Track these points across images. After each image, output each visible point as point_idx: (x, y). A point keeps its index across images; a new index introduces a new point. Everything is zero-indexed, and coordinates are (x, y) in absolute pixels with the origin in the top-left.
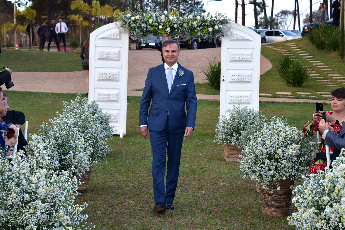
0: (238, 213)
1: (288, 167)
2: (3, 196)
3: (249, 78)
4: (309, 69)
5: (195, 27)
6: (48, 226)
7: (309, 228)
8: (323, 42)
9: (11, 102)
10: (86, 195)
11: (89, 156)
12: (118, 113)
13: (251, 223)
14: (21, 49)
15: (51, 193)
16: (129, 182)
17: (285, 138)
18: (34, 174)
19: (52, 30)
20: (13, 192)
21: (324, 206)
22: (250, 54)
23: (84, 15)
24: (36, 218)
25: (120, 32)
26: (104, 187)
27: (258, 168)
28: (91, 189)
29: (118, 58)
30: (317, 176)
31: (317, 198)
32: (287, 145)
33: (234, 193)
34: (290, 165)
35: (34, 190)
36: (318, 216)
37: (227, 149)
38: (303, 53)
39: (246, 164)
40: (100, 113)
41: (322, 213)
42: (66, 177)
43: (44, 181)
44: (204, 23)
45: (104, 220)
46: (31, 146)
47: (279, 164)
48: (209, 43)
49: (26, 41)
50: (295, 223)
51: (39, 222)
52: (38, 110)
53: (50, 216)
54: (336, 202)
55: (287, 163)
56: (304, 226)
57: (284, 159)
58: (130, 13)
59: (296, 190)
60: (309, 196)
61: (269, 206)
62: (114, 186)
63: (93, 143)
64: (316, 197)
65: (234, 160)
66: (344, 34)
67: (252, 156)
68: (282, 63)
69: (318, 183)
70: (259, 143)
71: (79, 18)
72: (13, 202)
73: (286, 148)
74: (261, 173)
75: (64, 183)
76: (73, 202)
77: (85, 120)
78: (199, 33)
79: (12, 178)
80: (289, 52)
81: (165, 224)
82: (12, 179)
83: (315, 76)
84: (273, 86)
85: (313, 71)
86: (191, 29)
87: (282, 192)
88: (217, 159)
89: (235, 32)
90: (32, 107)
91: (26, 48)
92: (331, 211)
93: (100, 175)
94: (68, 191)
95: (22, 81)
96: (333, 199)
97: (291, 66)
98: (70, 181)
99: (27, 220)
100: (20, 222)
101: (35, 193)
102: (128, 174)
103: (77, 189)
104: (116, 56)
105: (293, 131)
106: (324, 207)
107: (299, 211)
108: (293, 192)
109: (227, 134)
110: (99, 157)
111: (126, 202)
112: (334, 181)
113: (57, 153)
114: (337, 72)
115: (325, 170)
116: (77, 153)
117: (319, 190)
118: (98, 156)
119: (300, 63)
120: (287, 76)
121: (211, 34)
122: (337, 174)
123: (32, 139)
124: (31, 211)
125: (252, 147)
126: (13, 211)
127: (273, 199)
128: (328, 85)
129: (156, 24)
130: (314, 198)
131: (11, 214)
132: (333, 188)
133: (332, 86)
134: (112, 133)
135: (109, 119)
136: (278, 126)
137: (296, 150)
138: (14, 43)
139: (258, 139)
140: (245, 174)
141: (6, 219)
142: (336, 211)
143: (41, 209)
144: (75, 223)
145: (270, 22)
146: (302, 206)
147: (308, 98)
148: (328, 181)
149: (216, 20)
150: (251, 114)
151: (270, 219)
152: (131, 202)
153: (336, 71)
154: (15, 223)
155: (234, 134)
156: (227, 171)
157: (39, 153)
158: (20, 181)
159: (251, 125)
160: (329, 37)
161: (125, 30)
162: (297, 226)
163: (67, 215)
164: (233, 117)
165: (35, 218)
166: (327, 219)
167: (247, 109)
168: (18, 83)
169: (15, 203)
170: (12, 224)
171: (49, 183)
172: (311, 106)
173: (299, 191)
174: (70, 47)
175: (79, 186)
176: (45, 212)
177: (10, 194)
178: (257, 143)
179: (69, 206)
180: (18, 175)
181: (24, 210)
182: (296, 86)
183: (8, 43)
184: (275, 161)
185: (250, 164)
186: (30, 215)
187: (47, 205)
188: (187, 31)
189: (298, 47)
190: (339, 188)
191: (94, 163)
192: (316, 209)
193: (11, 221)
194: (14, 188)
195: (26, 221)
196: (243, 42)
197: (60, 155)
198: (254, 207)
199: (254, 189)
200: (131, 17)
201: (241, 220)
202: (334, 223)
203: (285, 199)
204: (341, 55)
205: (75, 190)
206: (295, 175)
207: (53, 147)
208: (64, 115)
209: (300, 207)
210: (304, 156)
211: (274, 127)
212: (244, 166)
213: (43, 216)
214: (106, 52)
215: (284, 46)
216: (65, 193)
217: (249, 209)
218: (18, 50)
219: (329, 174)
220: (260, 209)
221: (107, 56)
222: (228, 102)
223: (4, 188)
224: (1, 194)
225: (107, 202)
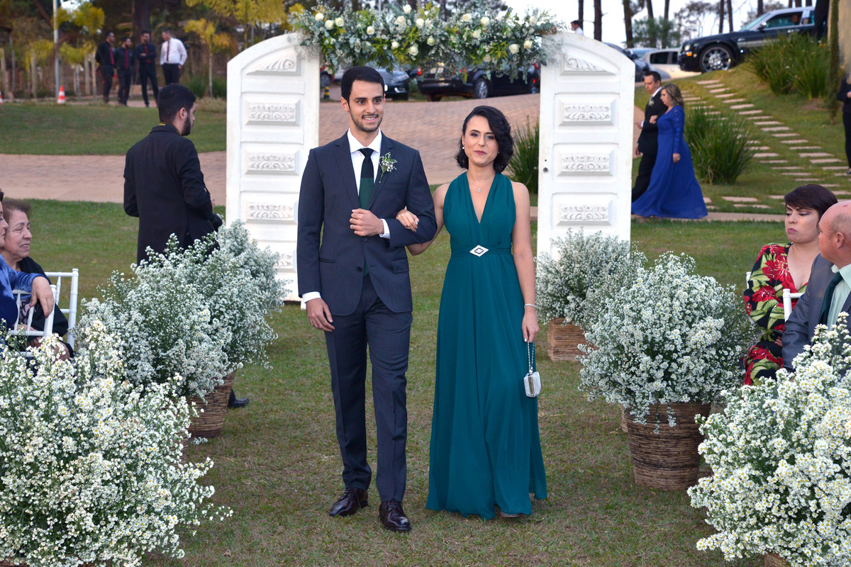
0: (578, 481)
1: (694, 372)
2: (13, 442)
3: (607, 164)
4: (752, 142)
5: (478, 43)
6: (120, 514)
7: (738, 512)
8: (788, 75)
9: (47, 227)
10: (220, 442)
11: (224, 350)
13: (608, 504)
14: (72, 103)
15: (126, 435)
16: (320, 411)
17: (688, 304)
18: (85, 390)
19: (143, 57)
20: (36, 434)
21: (773, 460)
22: (609, 106)
23: (218, 21)
24: (91, 495)
25: (300, 58)
26: (262, 424)
27: (623, 375)
28: (231, 429)
29: (294, 120)
30: (759, 390)
31: (758, 443)
32: (693, 319)
33: (568, 436)
34: (701, 367)
35: (87, 429)
36: (761, 484)
37: (553, 331)
38: (738, 103)
39: (596, 365)
40: (253, 250)
41: (769, 478)
42: (162, 398)
43: (109, 406)
44: (498, 34)
45: (259, 501)
47: (674, 365)
48: (513, 82)
49: (82, 84)
50: (706, 502)
51: (98, 505)
52: (108, 244)
53: (124, 490)
54: (804, 452)
55: (693, 362)
56: (727, 509)
57: (686, 354)
58: (321, 12)
59: (707, 425)
60: (739, 438)
61: (649, 464)
62: (285, 421)
63: (235, 321)
64: (756, 439)
65: (570, 359)
67: (610, 346)
69: (760, 406)
70: (626, 317)
71: (205, 28)
72: (36, 457)
73: (691, 327)
74: (631, 387)
75: (158, 413)
76: (178, 457)
77: (216, 267)
78: (487, 59)
79: (34, 401)
80: (705, 102)
82: (33, 403)
83: (768, 158)
85: (761, 145)
86: (467, 49)
87: (681, 431)
89: (572, 53)
90: (96, 237)
91: (82, 100)
92: (791, 471)
93: (253, 395)
94: (166, 432)
95: (71, 176)
96: (795, 445)
97: (708, 136)
98: (171, 407)
99: (69, 499)
100: (55, 504)
101: (88, 434)
102: (318, 394)
103: (188, 427)
104: (291, 114)
105: (706, 288)
106: (774, 463)
107: (716, 475)
108: (700, 429)
109: (555, 296)
110: (247, 353)
111: (313, 458)
112: (798, 401)
113: (147, 343)
114: (819, 148)
115: (778, 377)
116: (195, 343)
117: (762, 423)
118: (247, 351)
119: (732, 127)
120: (700, 158)
121: (515, 59)
122: (806, 384)
123: (87, 312)
124: (79, 478)
125: (610, 325)
126: (37, 478)
127: (658, 448)
128: (798, 180)
129: (384, 37)
130: (749, 442)
131: (32, 486)
132: (795, 418)
134: (281, 298)
135: (273, 264)
136: (672, 276)
137: (714, 332)
138: (55, 89)
139: (623, 307)
140: (594, 390)
141: (20, 497)
142: (802, 472)
143: (103, 474)
144: (185, 505)
145: (662, 32)
146: (722, 462)
147: (751, 211)
148: (783, 402)
149: (527, 25)
150: (610, 249)
151: (652, 496)
152: (325, 458)
153: (817, 145)
154: (43, 507)
155: (569, 298)
156: (553, 385)
157: (96, 341)
158: (53, 407)
159: (609, 274)
160: (803, 63)
161: (310, 53)
162: (711, 510)
163: (164, 487)
164: (568, 256)
165: (89, 493)
166: (781, 490)
167: (601, 236)
168: (63, 181)
169: (40, 458)
170: (36, 509)
171: (120, 412)
172: (756, 228)
173: (715, 426)
175: (193, 419)
176: (112, 481)
177: (29, 438)
178: (622, 317)
179: (168, 467)
180: (47, 393)
181: (62, 475)
182: (722, 183)
183: (41, 88)
184: (664, 358)
185: (605, 367)
186: (75, 487)
187: (116, 464)
188: (457, 54)
189: (728, 89)
190: (811, 418)
191: (236, 366)
192: (756, 469)
193: (34, 500)
194: (37, 424)
195: (67, 501)
196: (592, 77)
197: (155, 349)
198: (615, 469)
199: (617, 425)
200: (325, 20)
201: (583, 498)
202: (798, 499)
203: (688, 449)
204: (830, 107)
205: (183, 429)
206: (711, 391)
207: (137, 329)
208: (164, 254)
209: (718, 464)
210: (733, 347)
211: (661, 278)
212: (591, 372)
213: (107, 490)
214: (267, 106)
215: (694, 88)
216: (159, 436)
217: (603, 473)
218: (64, 105)
219: (786, 386)
220: (630, 473)
221: (269, 117)
222: (556, 221)
223: (15, 425)
224: (8, 439)
225: (267, 458)
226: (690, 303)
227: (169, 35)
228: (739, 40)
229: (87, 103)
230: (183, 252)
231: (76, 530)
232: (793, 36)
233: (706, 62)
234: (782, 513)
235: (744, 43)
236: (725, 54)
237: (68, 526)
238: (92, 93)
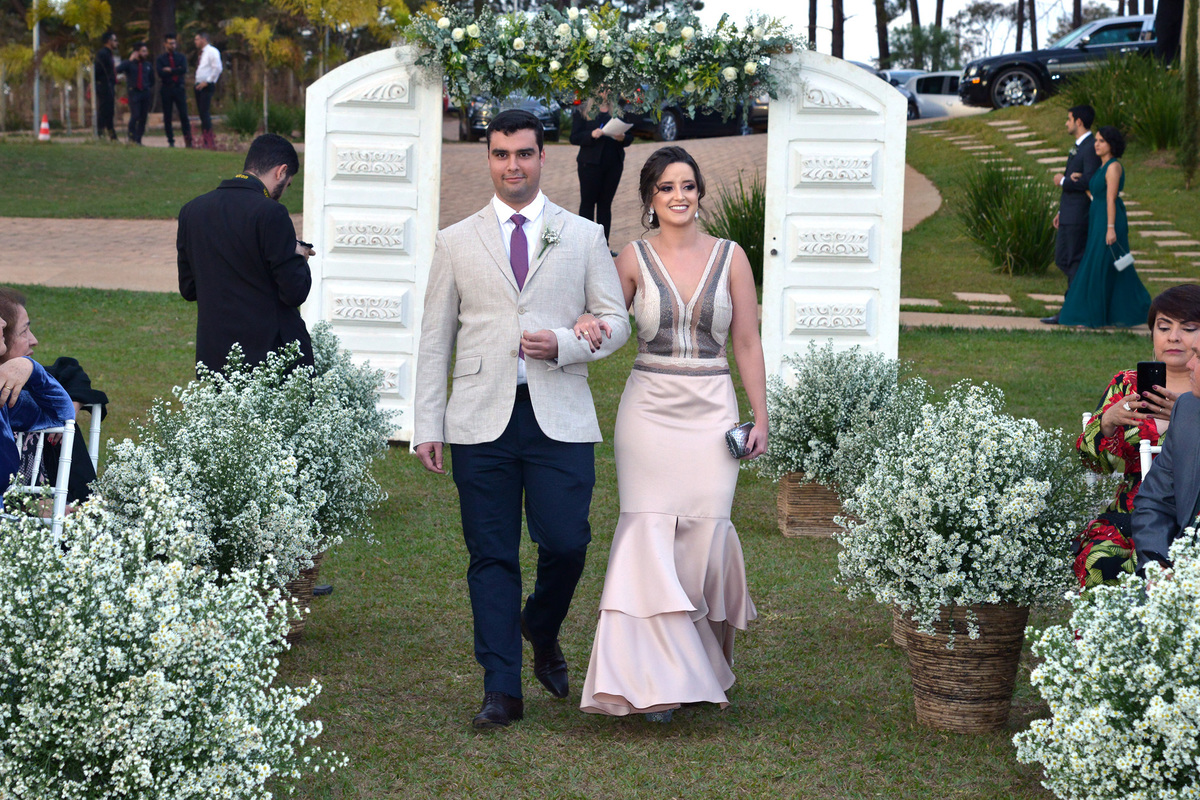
0: (832, 718)
1: (1007, 559)
2: (35, 654)
3: (865, 245)
5: (677, 65)
6: (187, 760)
7: (1090, 772)
8: (1122, 116)
10: (301, 651)
11: (315, 517)
12: (404, 364)
13: (879, 753)
14: (59, 139)
15: (197, 645)
16: (446, 607)
17: (997, 458)
18: (138, 579)
19: (167, 73)
20: (69, 642)
21: (1142, 695)
22: (869, 160)
23: (277, 22)
24: (148, 733)
25: (413, 82)
26: (362, 626)
27: (901, 561)
28: (316, 632)
29: (403, 174)
30: (1119, 592)
31: (1121, 670)
32: (1005, 481)
33: (814, 649)
34: (1016, 551)
35: (142, 635)
36: (1123, 732)
37: (787, 492)
38: (1049, 155)
39: (861, 547)
40: (345, 366)
41: (1136, 723)
42: (249, 591)
43: (174, 603)
44: (706, 52)
46: (115, 480)
47: (977, 549)
48: (725, 121)
49: (74, 110)
50: (1040, 756)
51: (156, 747)
52: (120, 352)
53: (193, 726)
54: (1187, 685)
55: (1005, 545)
56: (1074, 767)
57: (995, 532)
58: (446, 16)
59: (1043, 643)
60: (1090, 663)
61: (939, 694)
62: (395, 621)
63: (325, 473)
64: (1116, 665)
65: (811, 533)
66: (1197, 90)
67: (883, 519)
68: (976, 191)
69: (1122, 617)
70: (906, 475)
71: (257, 31)
72: (68, 676)
73: (1002, 493)
74: (913, 580)
75: (242, 613)
76: (271, 678)
77: (298, 392)
78: (690, 88)
79: (66, 595)
80: (1000, 153)
81: (577, 756)
82: (63, 596)
84: (946, 272)
86: (660, 73)
87: (985, 646)
88: (752, 528)
89: (814, 82)
90: (101, 341)
91: (74, 135)
92: (1169, 713)
93: (345, 582)
94: (254, 641)
95: (63, 250)
96: (1175, 674)
97: (1007, 201)
98: (259, 604)
99: (117, 738)
100: (94, 745)
101: (145, 644)
102: (442, 580)
103: (285, 634)
104: (399, 165)
105: (1026, 436)
106: (1142, 701)
107: (1056, 716)
108: (1032, 648)
109: (790, 441)
110: (344, 521)
111: (440, 677)
112: (1178, 610)
113: (204, 506)
114: (1169, 223)
116: (275, 506)
117: (1126, 642)
118: (342, 517)
119: (1042, 190)
120: (995, 236)
121: (731, 89)
122: (1190, 586)
123: (115, 459)
124: (131, 707)
125: (883, 488)
126: (68, 706)
127: (953, 670)
129: (538, 53)
130: (1107, 669)
131: (61, 718)
132: (1174, 634)
133: (1152, 271)
134: (385, 438)
135: (375, 386)
136: (974, 417)
137: (1036, 499)
138: (32, 117)
139: (901, 462)
140: (857, 584)
141: (46, 735)
142: (1185, 714)
143: (164, 702)
144: (278, 748)
145: (932, 46)
146: (1066, 698)
148: (1157, 611)
149: (749, 39)
150: (872, 372)
151: (943, 741)
152: (457, 678)
153: (1166, 219)
154: (77, 749)
155: (811, 443)
156: (788, 573)
157: (155, 507)
158: (93, 604)
159: (872, 409)
160: (1145, 98)
161: (429, 75)
162: (1049, 767)
163: (251, 722)
164: (809, 381)
165: (144, 730)
166: (1154, 741)
167: (858, 353)
168: (51, 257)
169: (74, 678)
170: (67, 752)
171: (188, 611)
172: (1079, 341)
173: (1055, 645)
174: (229, 132)
175: (293, 622)
176: (178, 712)
177: (58, 648)
178: (900, 476)
179: (257, 693)
180: (85, 583)
181: (106, 703)
182: (1028, 274)
183: (12, 116)
184: (962, 537)
185: (875, 550)
186: (126, 722)
187: (184, 687)
188: (646, 80)
189: (1034, 133)
191: (332, 541)
192: (1116, 709)
193: (63, 740)
194: (71, 628)
195: (113, 741)
196: (844, 117)
197: (215, 514)
198: (886, 700)
199: (887, 635)
200: (451, 28)
201: (842, 743)
202: (1179, 754)
203: (996, 672)
204: (1184, 165)
205: (279, 637)
206: (1031, 587)
207: (189, 484)
208: (223, 372)
209: (1059, 699)
210: (1063, 523)
211: (957, 419)
212: (853, 557)
213: (169, 726)
214: (364, 153)
215: (984, 131)
216: (244, 645)
217: (869, 706)
218: (48, 142)
219: (1161, 586)
220: (909, 707)
221: (367, 168)
222: (789, 329)
223: (36, 628)
224: (29, 650)
225: (372, 677)
226: (999, 457)
227: (204, 40)
228: (1050, 61)
229: (82, 140)
230: (250, 370)
231: (126, 785)
232: (1130, 58)
233: (1001, 93)
234: (1156, 775)
235: (1058, 66)
236: (1029, 82)
237: (113, 778)
238: (88, 124)
